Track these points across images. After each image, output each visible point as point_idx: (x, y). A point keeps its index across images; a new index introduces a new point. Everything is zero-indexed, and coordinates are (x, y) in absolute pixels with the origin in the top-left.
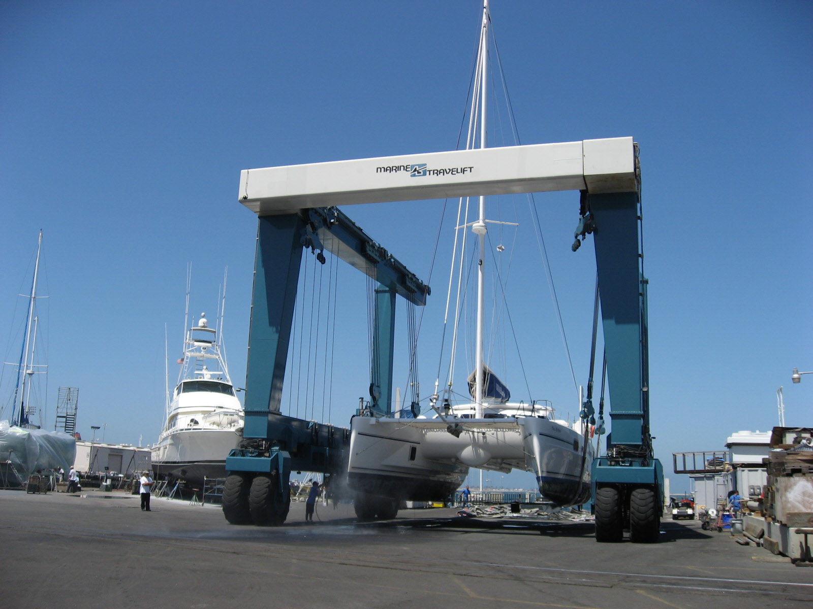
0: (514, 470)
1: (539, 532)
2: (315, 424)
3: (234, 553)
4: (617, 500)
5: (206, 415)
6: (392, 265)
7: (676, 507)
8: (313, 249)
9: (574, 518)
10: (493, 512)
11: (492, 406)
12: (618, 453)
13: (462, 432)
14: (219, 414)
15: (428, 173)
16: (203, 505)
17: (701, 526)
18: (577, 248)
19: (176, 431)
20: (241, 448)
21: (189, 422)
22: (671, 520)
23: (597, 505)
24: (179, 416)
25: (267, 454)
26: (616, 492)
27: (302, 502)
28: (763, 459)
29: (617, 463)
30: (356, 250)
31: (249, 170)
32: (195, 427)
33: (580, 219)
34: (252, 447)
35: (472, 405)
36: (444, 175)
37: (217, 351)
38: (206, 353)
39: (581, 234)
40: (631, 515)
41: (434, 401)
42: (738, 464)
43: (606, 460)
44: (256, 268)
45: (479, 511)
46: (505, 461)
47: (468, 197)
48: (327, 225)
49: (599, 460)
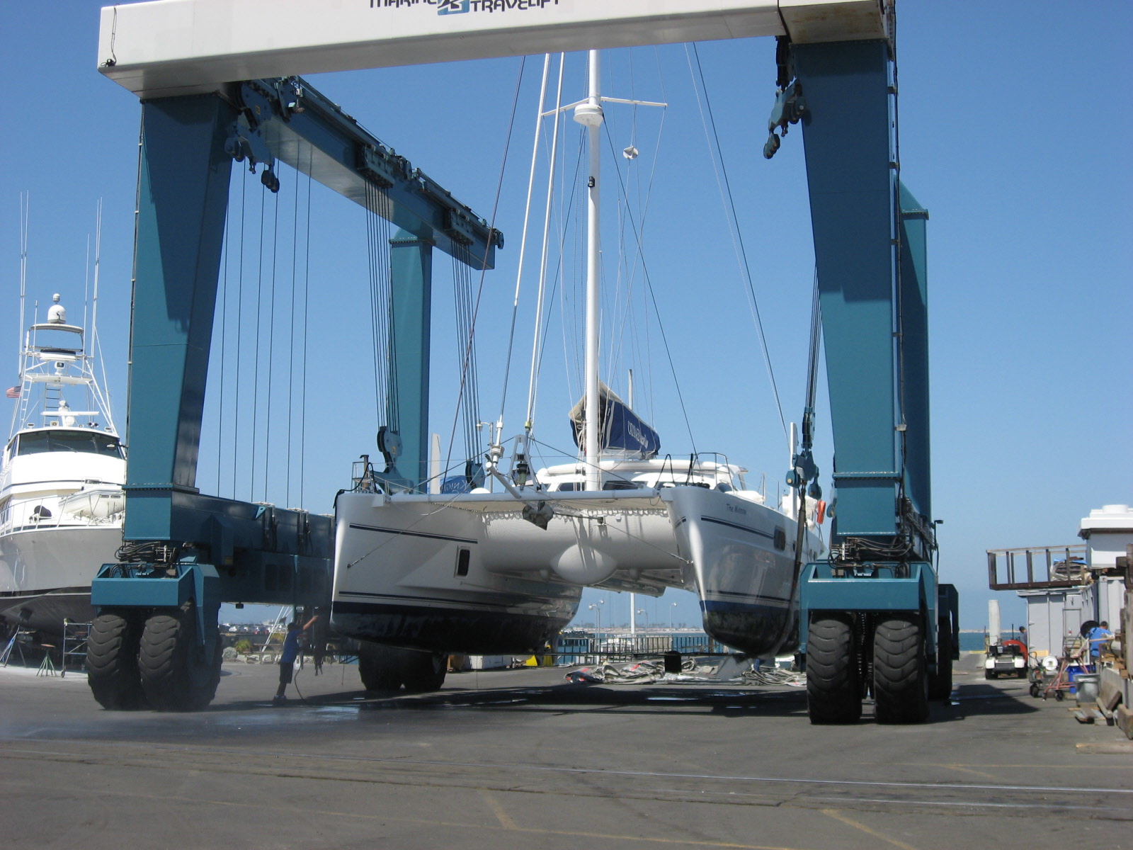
0: (668, 590)
1: (709, 709)
2: (270, 509)
3: (82, 761)
4: (848, 642)
5: (65, 498)
6: (420, 189)
7: (993, 655)
8: (253, 163)
9: (792, 681)
10: (639, 672)
11: (622, 466)
12: (851, 553)
13: (551, 517)
14: (89, 495)
15: (472, 6)
16: (63, 675)
17: (1028, 690)
18: (773, 152)
19: (8, 532)
20: (121, 560)
21: (32, 513)
22: (982, 680)
23: (809, 653)
24: (13, 502)
25: (172, 572)
26: (846, 628)
27: (266, 663)
28: (1118, 559)
29: (849, 572)
30: (346, 163)
31: (117, 7)
32: (44, 522)
33: (777, 95)
34: (143, 558)
35: (579, 466)
36: (503, 10)
37: (87, 369)
38: (65, 373)
39: (779, 124)
40: (875, 670)
41: (495, 458)
42: (1101, 570)
43: (828, 566)
44: (141, 205)
45: (611, 672)
46: (646, 573)
47: (563, 54)
48: (282, 114)
49: (814, 567)
